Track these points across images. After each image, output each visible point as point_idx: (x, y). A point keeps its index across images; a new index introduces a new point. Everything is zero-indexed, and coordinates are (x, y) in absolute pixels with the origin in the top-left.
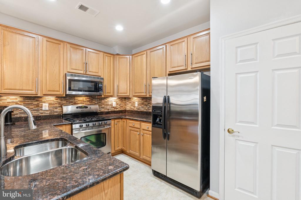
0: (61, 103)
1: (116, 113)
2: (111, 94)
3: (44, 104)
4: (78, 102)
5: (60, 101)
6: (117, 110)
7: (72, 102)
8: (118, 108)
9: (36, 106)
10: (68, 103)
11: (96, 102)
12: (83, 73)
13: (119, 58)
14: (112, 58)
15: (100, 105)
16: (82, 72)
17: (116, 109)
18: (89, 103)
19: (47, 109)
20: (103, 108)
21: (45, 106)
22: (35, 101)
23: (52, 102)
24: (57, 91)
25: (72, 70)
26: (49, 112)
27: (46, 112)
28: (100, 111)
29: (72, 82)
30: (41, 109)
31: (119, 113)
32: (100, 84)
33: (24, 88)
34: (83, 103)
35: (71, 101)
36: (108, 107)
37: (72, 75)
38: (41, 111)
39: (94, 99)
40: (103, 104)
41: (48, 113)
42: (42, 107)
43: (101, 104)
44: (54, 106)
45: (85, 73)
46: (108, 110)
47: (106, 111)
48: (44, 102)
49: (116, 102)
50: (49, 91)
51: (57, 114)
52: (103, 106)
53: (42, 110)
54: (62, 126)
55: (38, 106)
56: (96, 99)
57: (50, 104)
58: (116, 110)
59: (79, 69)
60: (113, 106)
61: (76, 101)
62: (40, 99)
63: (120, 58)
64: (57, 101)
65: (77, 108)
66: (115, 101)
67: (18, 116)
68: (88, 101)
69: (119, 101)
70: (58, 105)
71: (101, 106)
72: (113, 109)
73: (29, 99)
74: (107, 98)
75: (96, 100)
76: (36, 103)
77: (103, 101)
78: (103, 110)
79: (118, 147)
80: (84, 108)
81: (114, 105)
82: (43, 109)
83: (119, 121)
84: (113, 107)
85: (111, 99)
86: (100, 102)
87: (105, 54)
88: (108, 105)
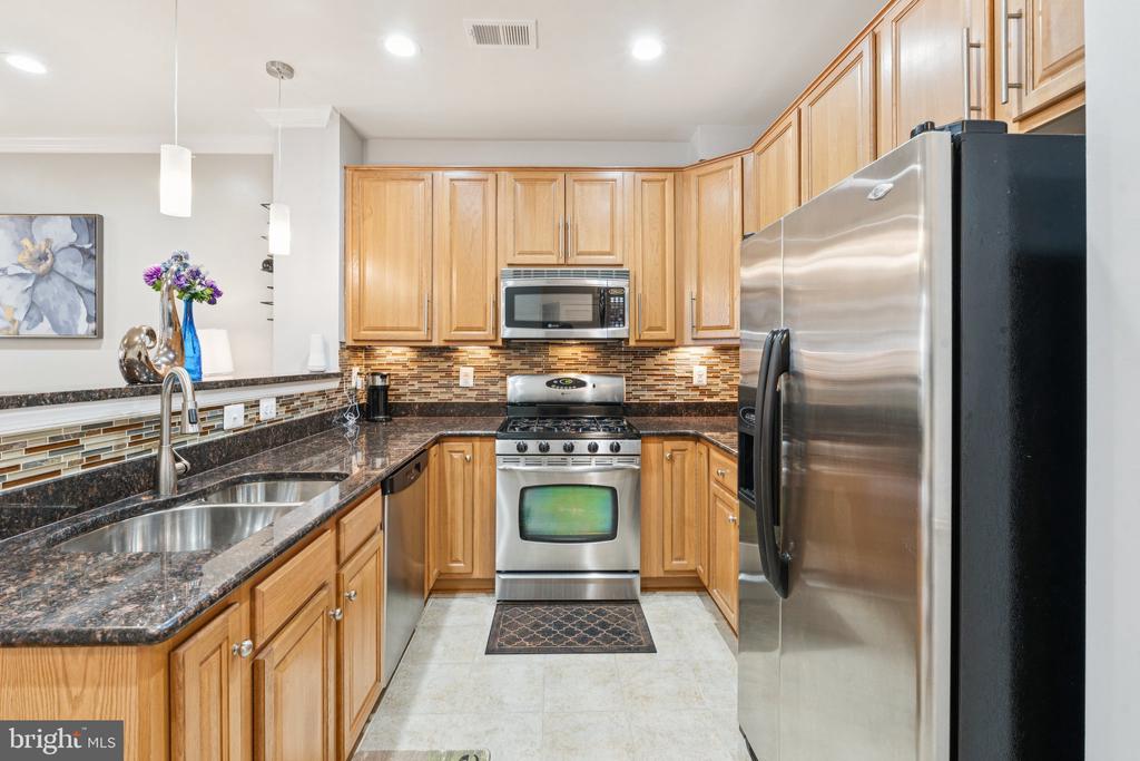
0: (509, 367)
1: (708, 414)
2: (668, 334)
3: (463, 370)
4: (559, 365)
5: (503, 361)
6: (716, 400)
7: (538, 365)
8: (717, 394)
9: (444, 374)
10: (527, 367)
11: (623, 366)
12: (555, 262)
13: (699, 176)
14: (669, 186)
15: (639, 377)
16: (553, 259)
17: (710, 396)
18: (594, 368)
19: (471, 383)
20: (650, 388)
21: (466, 376)
22: (442, 359)
23: (482, 363)
24: (479, 329)
25: (521, 256)
26: (474, 394)
27: (469, 394)
28: (637, 401)
29: (517, 297)
30: (456, 382)
31: (724, 414)
32: (614, 296)
33: (402, 325)
34: (574, 367)
35: (536, 359)
36: (672, 387)
37: (516, 275)
38: (455, 390)
39: (613, 353)
40: (650, 372)
41: (472, 397)
42: (458, 378)
43: (639, 372)
44: (489, 374)
45: (562, 261)
46: (673, 397)
47: (667, 400)
48: (464, 364)
49: (710, 367)
50: (458, 329)
51: (496, 401)
52: (650, 381)
53: (457, 386)
54: (473, 439)
55: (448, 373)
56: (620, 353)
57: (478, 369)
58: (706, 400)
59: (544, 250)
60: (695, 382)
61: (550, 359)
62: (454, 355)
63: (703, 175)
64: (495, 359)
65: (549, 384)
66: (702, 364)
67: (407, 399)
68: (591, 362)
69: (724, 361)
70: (497, 373)
71: (641, 383)
72: (694, 397)
73: (431, 355)
74: (666, 349)
75: (623, 358)
76: (444, 365)
77: (650, 363)
78: (648, 396)
79: (680, 559)
80: (572, 385)
81: (700, 376)
82: (462, 383)
83: (685, 450)
84: (696, 388)
85: (687, 356)
86: (637, 367)
87: (640, 176)
88: (672, 377)
